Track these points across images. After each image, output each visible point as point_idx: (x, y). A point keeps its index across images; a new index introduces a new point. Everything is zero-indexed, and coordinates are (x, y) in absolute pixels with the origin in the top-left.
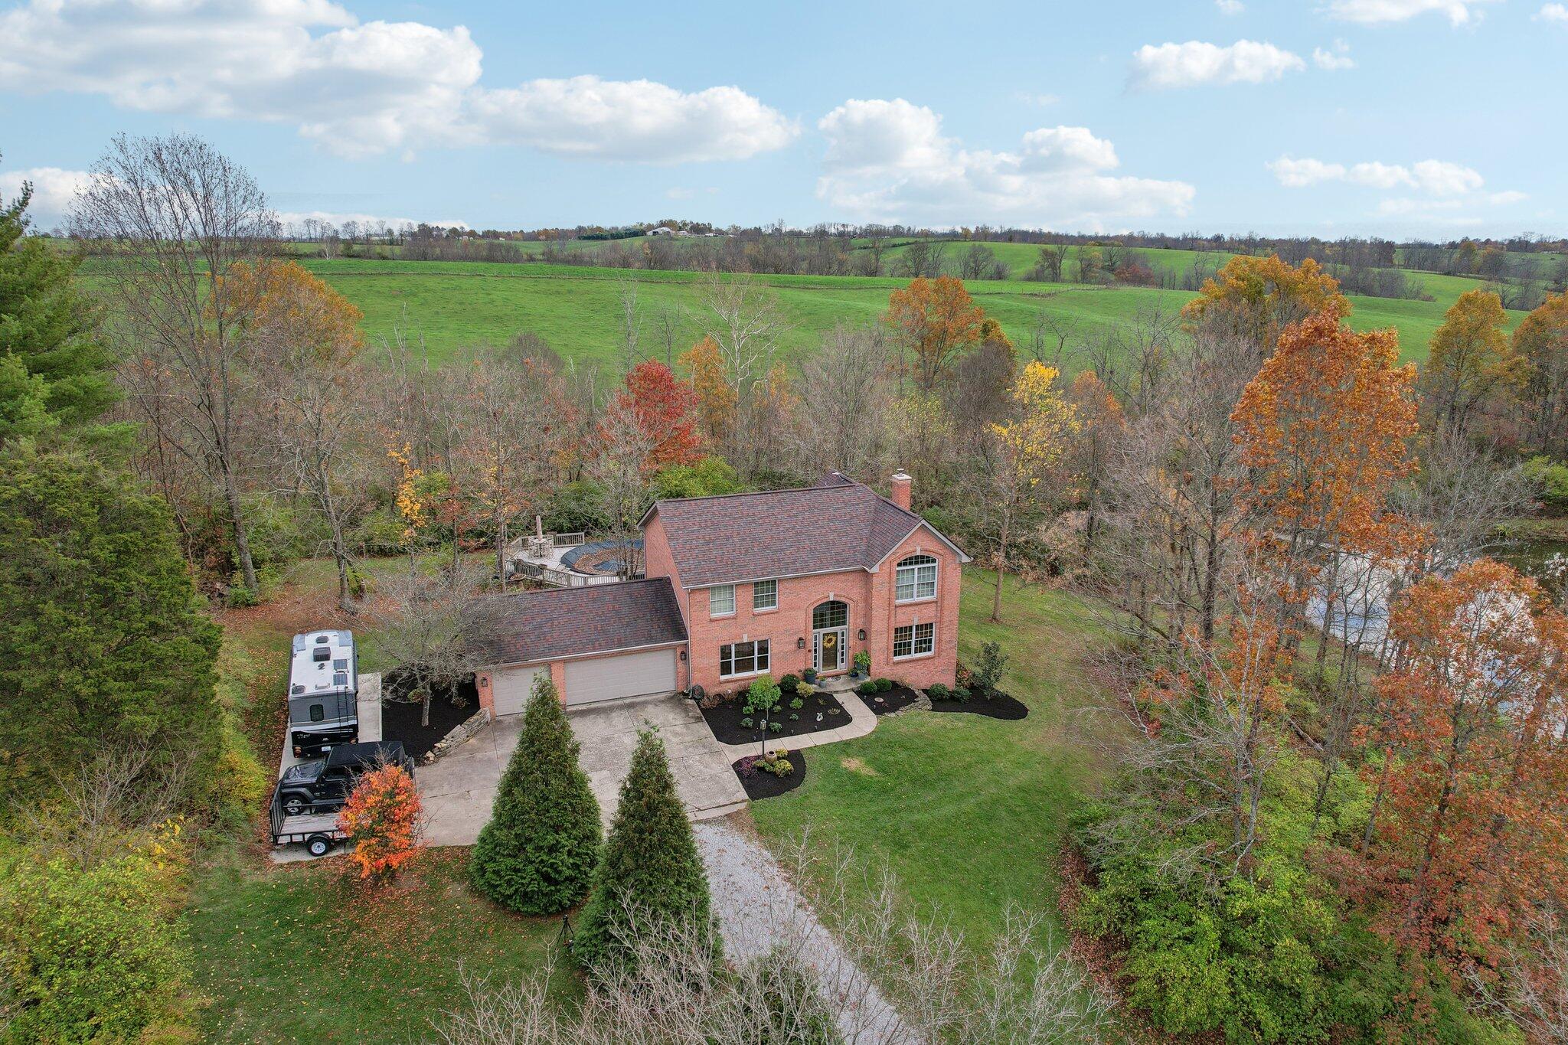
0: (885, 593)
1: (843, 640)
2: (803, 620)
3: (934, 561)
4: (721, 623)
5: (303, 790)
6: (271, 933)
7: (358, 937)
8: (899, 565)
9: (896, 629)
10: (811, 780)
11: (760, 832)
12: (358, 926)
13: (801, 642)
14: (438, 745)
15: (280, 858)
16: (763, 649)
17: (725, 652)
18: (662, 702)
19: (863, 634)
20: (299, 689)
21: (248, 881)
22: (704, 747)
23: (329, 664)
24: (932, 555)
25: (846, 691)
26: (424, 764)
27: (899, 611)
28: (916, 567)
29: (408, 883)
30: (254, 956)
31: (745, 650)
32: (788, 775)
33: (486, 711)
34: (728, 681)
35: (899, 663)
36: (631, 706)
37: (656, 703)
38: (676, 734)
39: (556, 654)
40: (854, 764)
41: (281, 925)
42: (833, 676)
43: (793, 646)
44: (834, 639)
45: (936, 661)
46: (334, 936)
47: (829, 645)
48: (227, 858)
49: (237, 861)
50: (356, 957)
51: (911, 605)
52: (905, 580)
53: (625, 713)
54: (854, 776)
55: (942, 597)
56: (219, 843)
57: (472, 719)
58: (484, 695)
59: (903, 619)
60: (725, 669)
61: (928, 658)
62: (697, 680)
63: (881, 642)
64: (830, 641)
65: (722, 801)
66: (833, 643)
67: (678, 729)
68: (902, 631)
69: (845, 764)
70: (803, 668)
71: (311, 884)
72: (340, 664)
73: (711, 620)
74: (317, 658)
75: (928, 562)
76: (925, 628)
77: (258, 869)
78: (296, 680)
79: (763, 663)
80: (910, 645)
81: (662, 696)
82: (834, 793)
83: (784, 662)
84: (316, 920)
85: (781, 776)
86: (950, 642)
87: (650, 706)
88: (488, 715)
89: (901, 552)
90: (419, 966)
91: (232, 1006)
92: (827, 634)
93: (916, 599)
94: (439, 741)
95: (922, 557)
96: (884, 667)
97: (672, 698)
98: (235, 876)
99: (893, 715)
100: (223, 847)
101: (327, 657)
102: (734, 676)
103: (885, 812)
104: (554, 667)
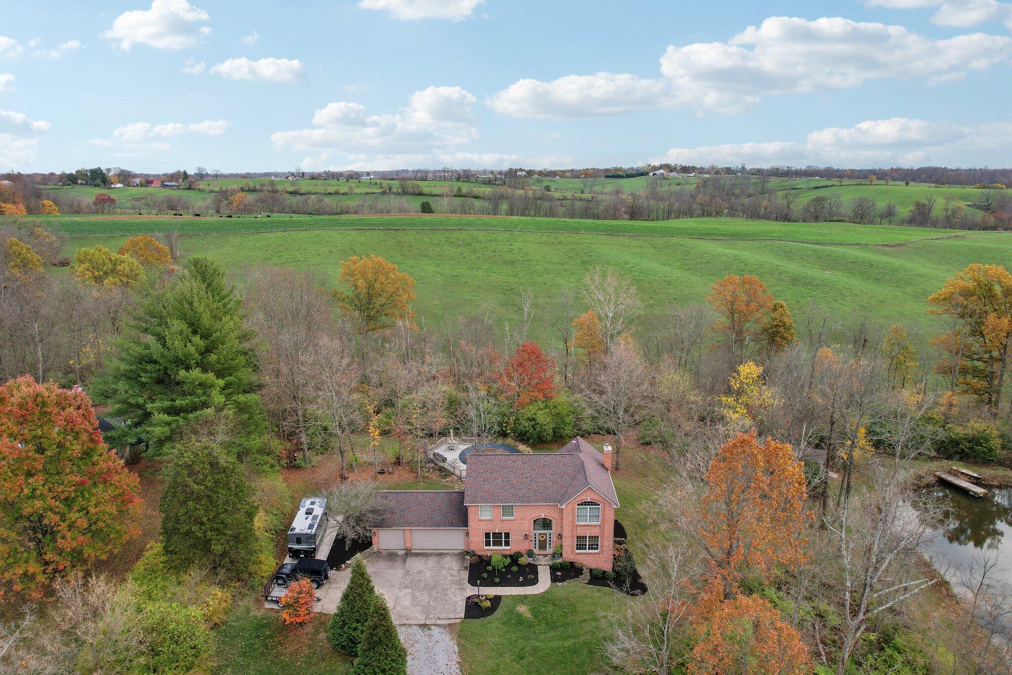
0: (570, 518)
1: (550, 538)
2: (527, 526)
3: (599, 505)
4: (485, 522)
5: (284, 576)
6: (251, 639)
7: (280, 648)
8: (578, 505)
9: (578, 537)
10: (498, 613)
11: (459, 636)
12: (281, 643)
13: (526, 536)
14: (347, 562)
15: (268, 605)
16: (507, 535)
17: (487, 535)
18: (455, 555)
19: (560, 536)
20: (294, 529)
21: (252, 613)
22: (460, 585)
23: (311, 517)
24: (597, 502)
25: (545, 565)
26: (339, 570)
27: (578, 528)
28: (588, 507)
29: (309, 628)
30: (242, 648)
31: (497, 535)
32: (487, 609)
33: (375, 548)
34: (488, 550)
35: (578, 554)
36: (440, 555)
37: (451, 555)
38: (451, 575)
39: (406, 526)
40: (523, 609)
41: (255, 636)
42: (543, 555)
43: (522, 538)
44: (545, 536)
45: (601, 556)
46: (271, 646)
47: (542, 539)
48: (248, 602)
49: (251, 606)
50: (275, 657)
51: (584, 526)
52: (582, 512)
53: (435, 559)
54: (519, 615)
55: (603, 524)
56: (247, 595)
57: (366, 551)
58: (374, 540)
59: (580, 532)
60: (488, 544)
61: (596, 554)
62: (473, 547)
63: (569, 543)
64: (543, 537)
65: (451, 616)
66: (544, 538)
67: (454, 572)
68: (581, 538)
69: (518, 608)
70: (528, 549)
71: (273, 620)
72: (315, 517)
73: (480, 520)
74: (307, 513)
75: (595, 505)
76: (594, 538)
77: (257, 609)
78: (294, 525)
79: (507, 543)
80: (586, 545)
81: (456, 552)
82: (504, 623)
83: (516, 545)
84: (269, 637)
85: (484, 609)
86: (609, 547)
87: (448, 557)
88: (375, 549)
89: (579, 499)
90: (296, 667)
91: (227, 666)
92: (542, 534)
93: (588, 523)
94: (348, 560)
95: (591, 502)
96: (570, 554)
97: (461, 553)
98: (248, 610)
99: (560, 584)
100: (248, 597)
101: (310, 514)
102: (492, 547)
103: (523, 638)
104: (406, 532)
